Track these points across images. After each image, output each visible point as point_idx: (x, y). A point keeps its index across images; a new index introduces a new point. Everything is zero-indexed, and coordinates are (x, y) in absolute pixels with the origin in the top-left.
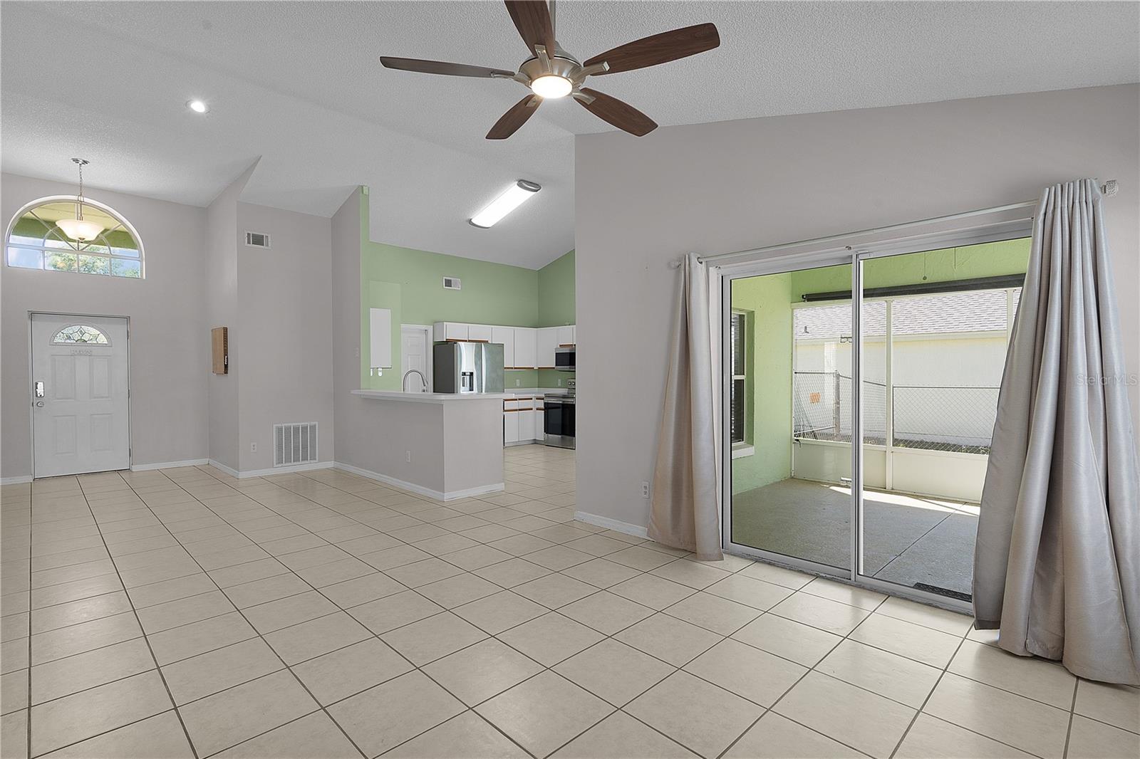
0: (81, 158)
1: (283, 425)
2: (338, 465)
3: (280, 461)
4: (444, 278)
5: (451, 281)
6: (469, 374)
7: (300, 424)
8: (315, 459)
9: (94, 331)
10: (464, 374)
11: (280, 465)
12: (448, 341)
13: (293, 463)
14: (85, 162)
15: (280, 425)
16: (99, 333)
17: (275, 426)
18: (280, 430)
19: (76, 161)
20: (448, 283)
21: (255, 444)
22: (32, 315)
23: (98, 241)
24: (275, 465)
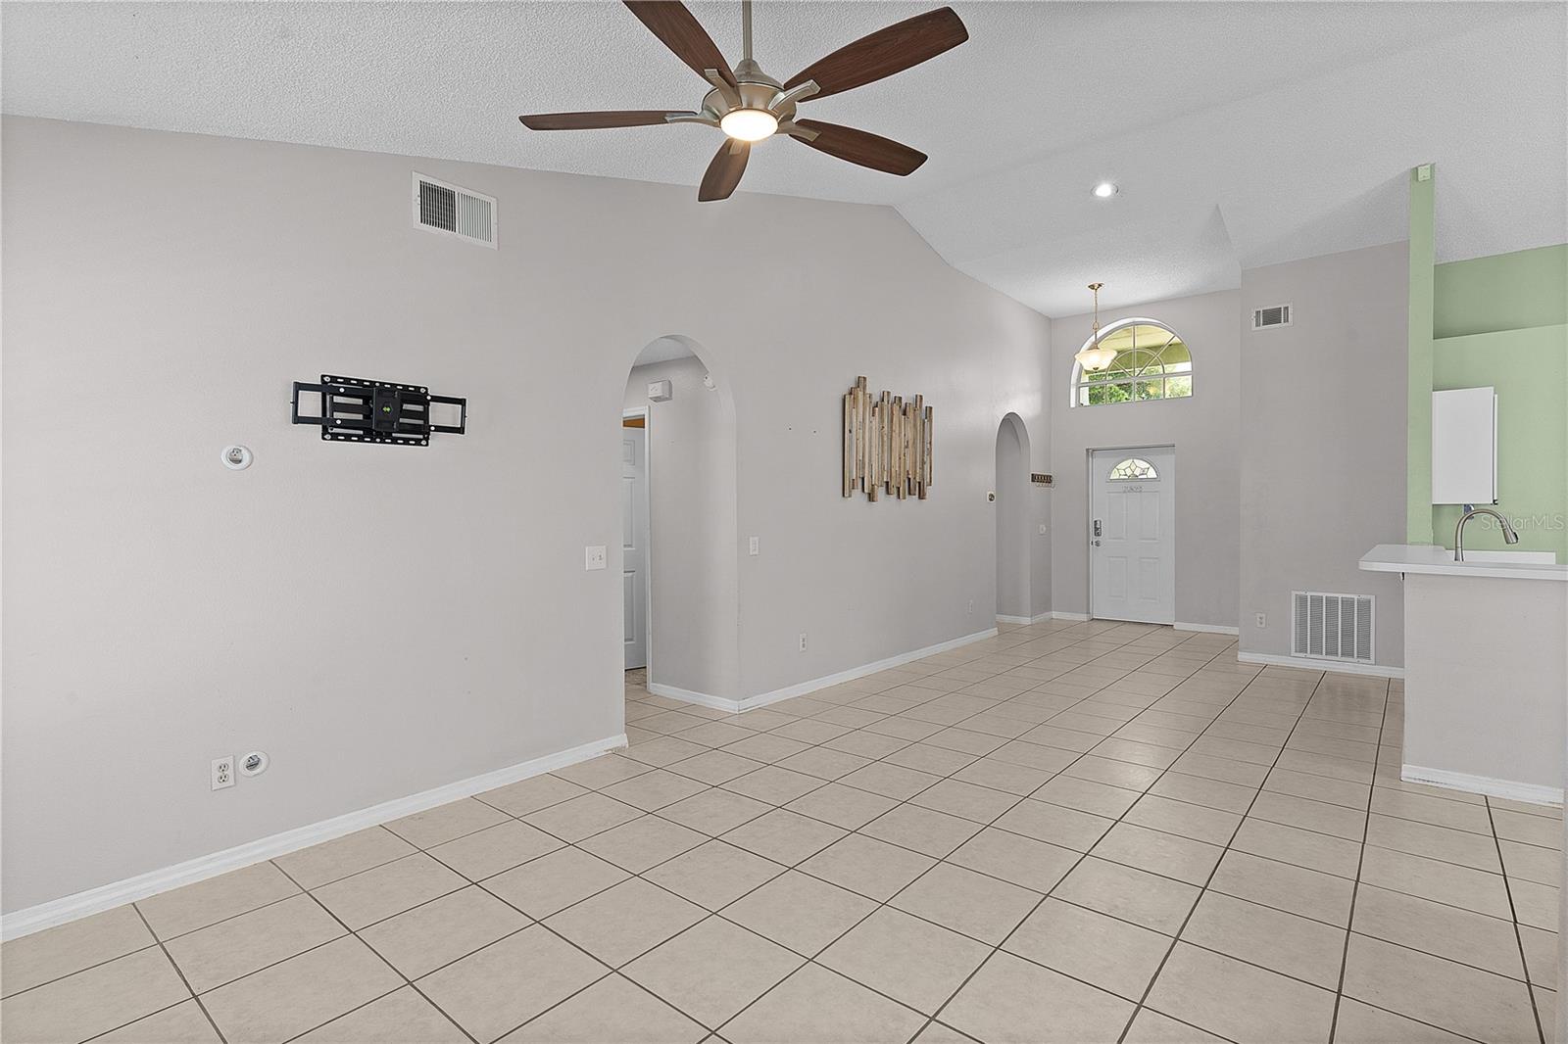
0: (1096, 282)
1: (1308, 594)
3: (1303, 649)
7: (1340, 596)
8: (1368, 658)
9: (1145, 465)
11: (1302, 655)
14: (1100, 285)
15: (1303, 593)
16: (1148, 466)
17: (1294, 593)
18: (1302, 600)
19: (1092, 287)
21: (1261, 615)
22: (1089, 452)
24: (1293, 654)
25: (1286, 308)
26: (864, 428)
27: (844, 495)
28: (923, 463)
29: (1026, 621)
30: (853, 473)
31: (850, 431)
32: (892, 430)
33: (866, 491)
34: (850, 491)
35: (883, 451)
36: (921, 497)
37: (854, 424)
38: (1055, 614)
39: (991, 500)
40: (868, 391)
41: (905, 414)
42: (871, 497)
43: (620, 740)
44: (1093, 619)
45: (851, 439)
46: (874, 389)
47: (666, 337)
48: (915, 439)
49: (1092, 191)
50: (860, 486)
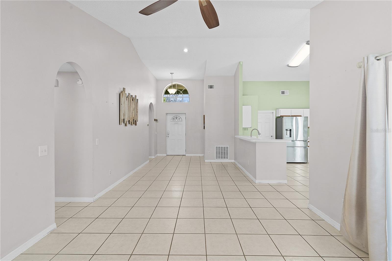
0: (172, 73)
1: (218, 146)
2: (235, 162)
3: (217, 158)
4: (281, 91)
5: (284, 91)
6: (289, 130)
7: (223, 146)
8: (228, 158)
10: (287, 130)
11: (217, 159)
12: (281, 116)
13: (221, 159)
14: (173, 73)
15: (217, 146)
17: (215, 146)
18: (217, 147)
19: (171, 73)
20: (283, 93)
21: (210, 151)
22: (167, 114)
23: (175, 94)
24: (215, 159)
25: (214, 85)
26: (124, 103)
27: (120, 124)
28: (136, 115)
29: (153, 157)
30: (122, 118)
31: (122, 104)
32: (130, 105)
33: (125, 123)
34: (121, 123)
35: (128, 111)
36: (136, 125)
37: (122, 102)
38: (158, 155)
39: (148, 126)
40: (125, 93)
41: (133, 100)
42: (126, 125)
43: (54, 226)
44: (167, 155)
45: (122, 107)
46: (127, 92)
47: (67, 63)
48: (135, 108)
49: (183, 50)
50: (123, 122)
